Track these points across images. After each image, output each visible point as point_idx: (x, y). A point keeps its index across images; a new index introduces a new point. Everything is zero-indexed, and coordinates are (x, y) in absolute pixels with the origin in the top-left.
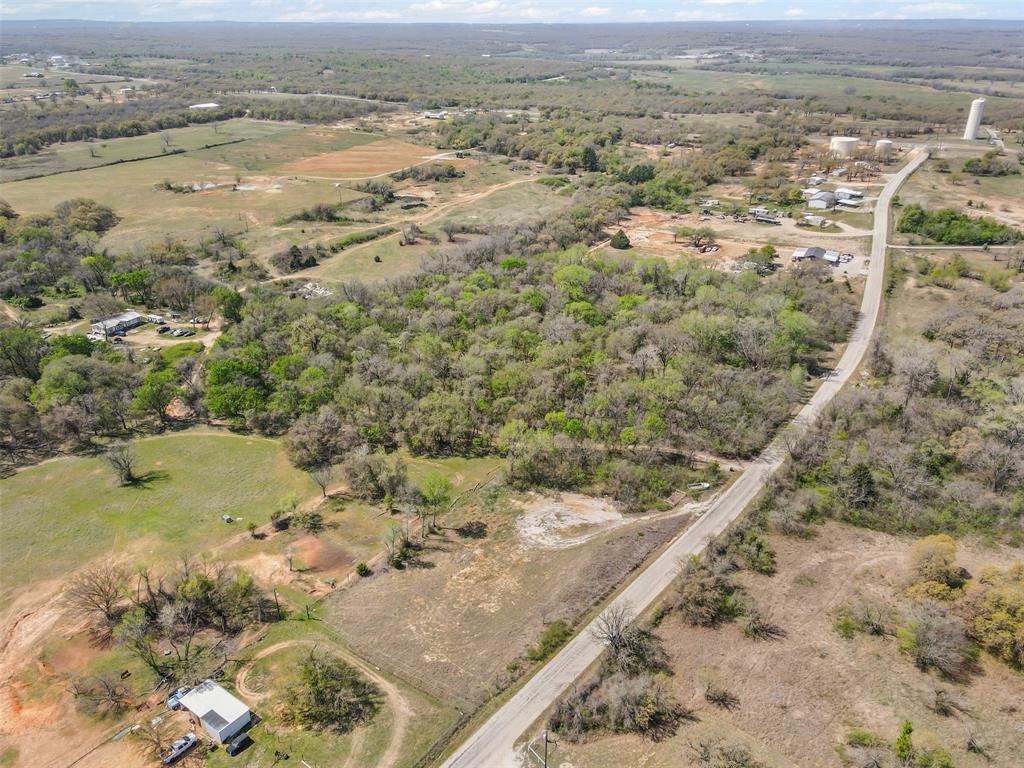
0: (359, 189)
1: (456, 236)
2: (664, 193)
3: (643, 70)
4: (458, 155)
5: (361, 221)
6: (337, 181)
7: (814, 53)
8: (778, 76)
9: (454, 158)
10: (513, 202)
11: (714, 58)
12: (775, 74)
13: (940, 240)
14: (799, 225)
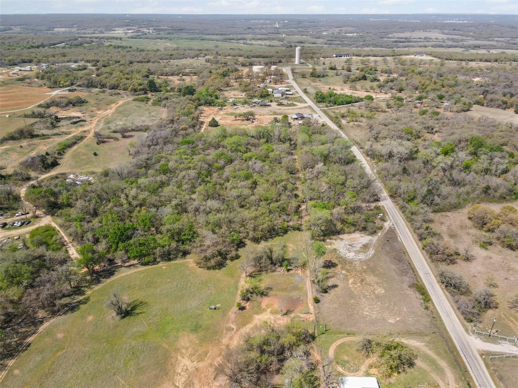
0: (26, 116)
1: (127, 134)
2: (209, 98)
3: (107, 39)
4: (70, 90)
5: (55, 135)
6: (6, 114)
7: (179, 30)
8: (173, 41)
9: (67, 93)
10: (133, 112)
11: (132, 32)
12: (171, 40)
13: (336, 104)
14: (278, 105)
